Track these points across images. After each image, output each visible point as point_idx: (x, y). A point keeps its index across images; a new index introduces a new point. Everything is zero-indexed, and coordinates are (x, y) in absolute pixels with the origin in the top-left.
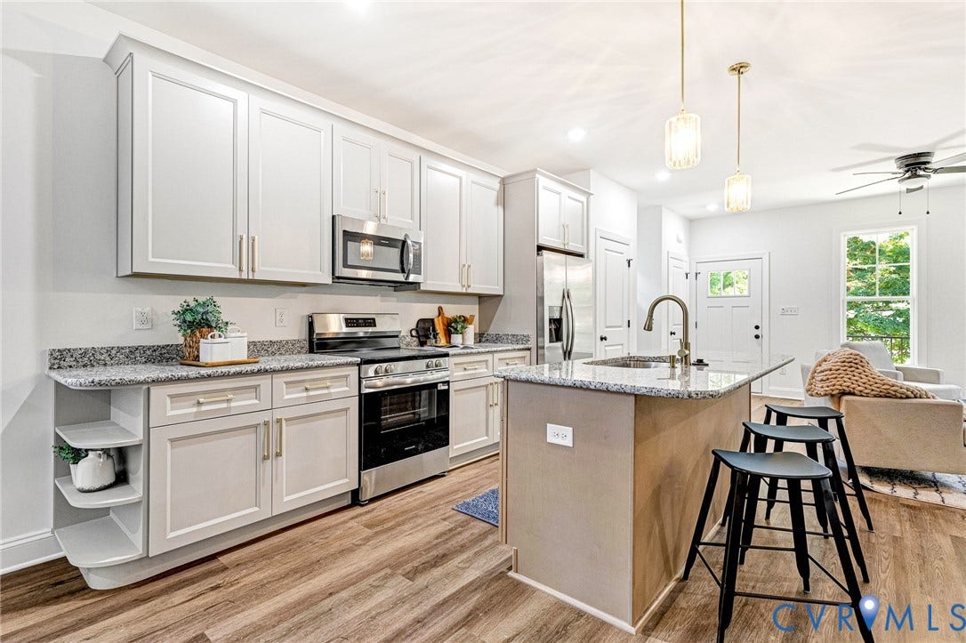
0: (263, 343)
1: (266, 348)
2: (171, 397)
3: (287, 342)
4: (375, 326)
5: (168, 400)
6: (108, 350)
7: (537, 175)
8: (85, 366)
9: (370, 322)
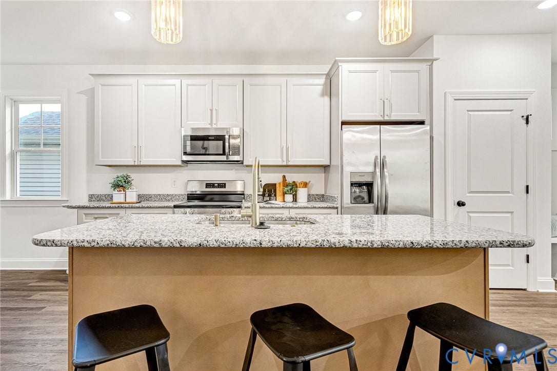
0: (163, 195)
1: (165, 197)
2: (85, 214)
3: (176, 195)
4: (225, 187)
5: (84, 216)
6: (105, 195)
7: (340, 64)
8: (98, 201)
9: (223, 185)
